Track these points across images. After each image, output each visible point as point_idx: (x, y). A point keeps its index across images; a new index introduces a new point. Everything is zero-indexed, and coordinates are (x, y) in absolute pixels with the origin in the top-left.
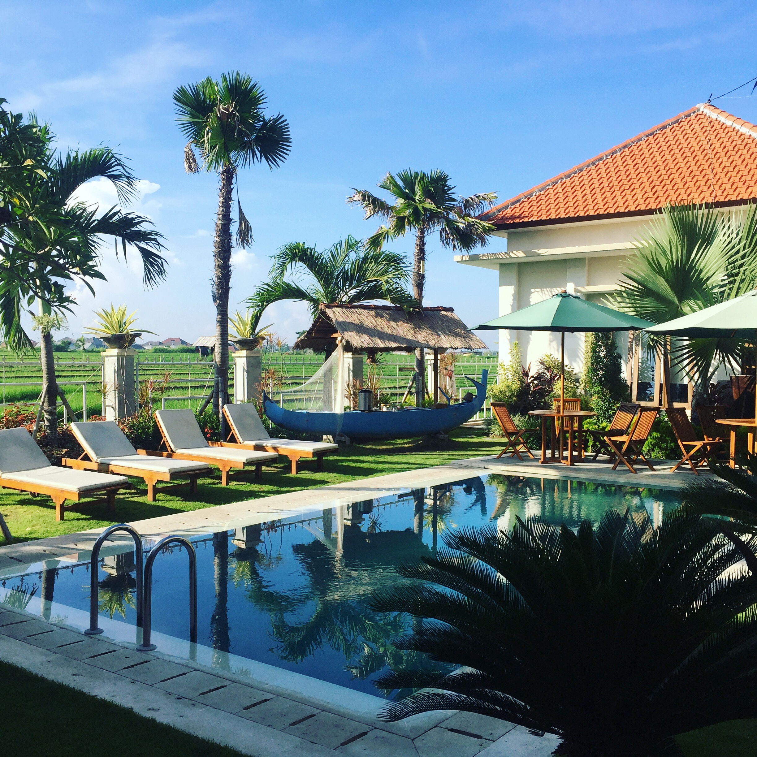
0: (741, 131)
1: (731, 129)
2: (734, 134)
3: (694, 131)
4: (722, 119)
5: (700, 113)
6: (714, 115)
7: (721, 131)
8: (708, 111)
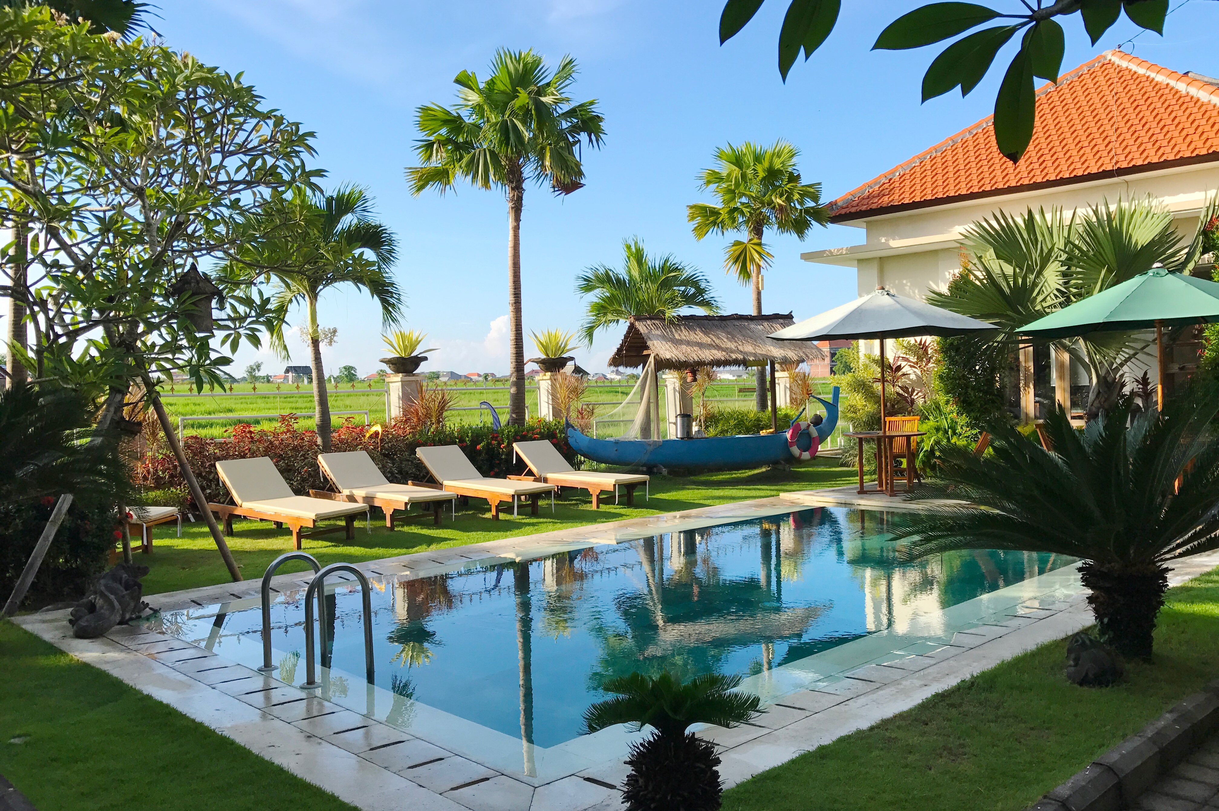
0: (1156, 79)
1: (1145, 79)
2: (1147, 83)
3: (1098, 84)
4: (1134, 67)
5: (1107, 61)
6: (1124, 64)
7: (1132, 82)
8: (1116, 60)
